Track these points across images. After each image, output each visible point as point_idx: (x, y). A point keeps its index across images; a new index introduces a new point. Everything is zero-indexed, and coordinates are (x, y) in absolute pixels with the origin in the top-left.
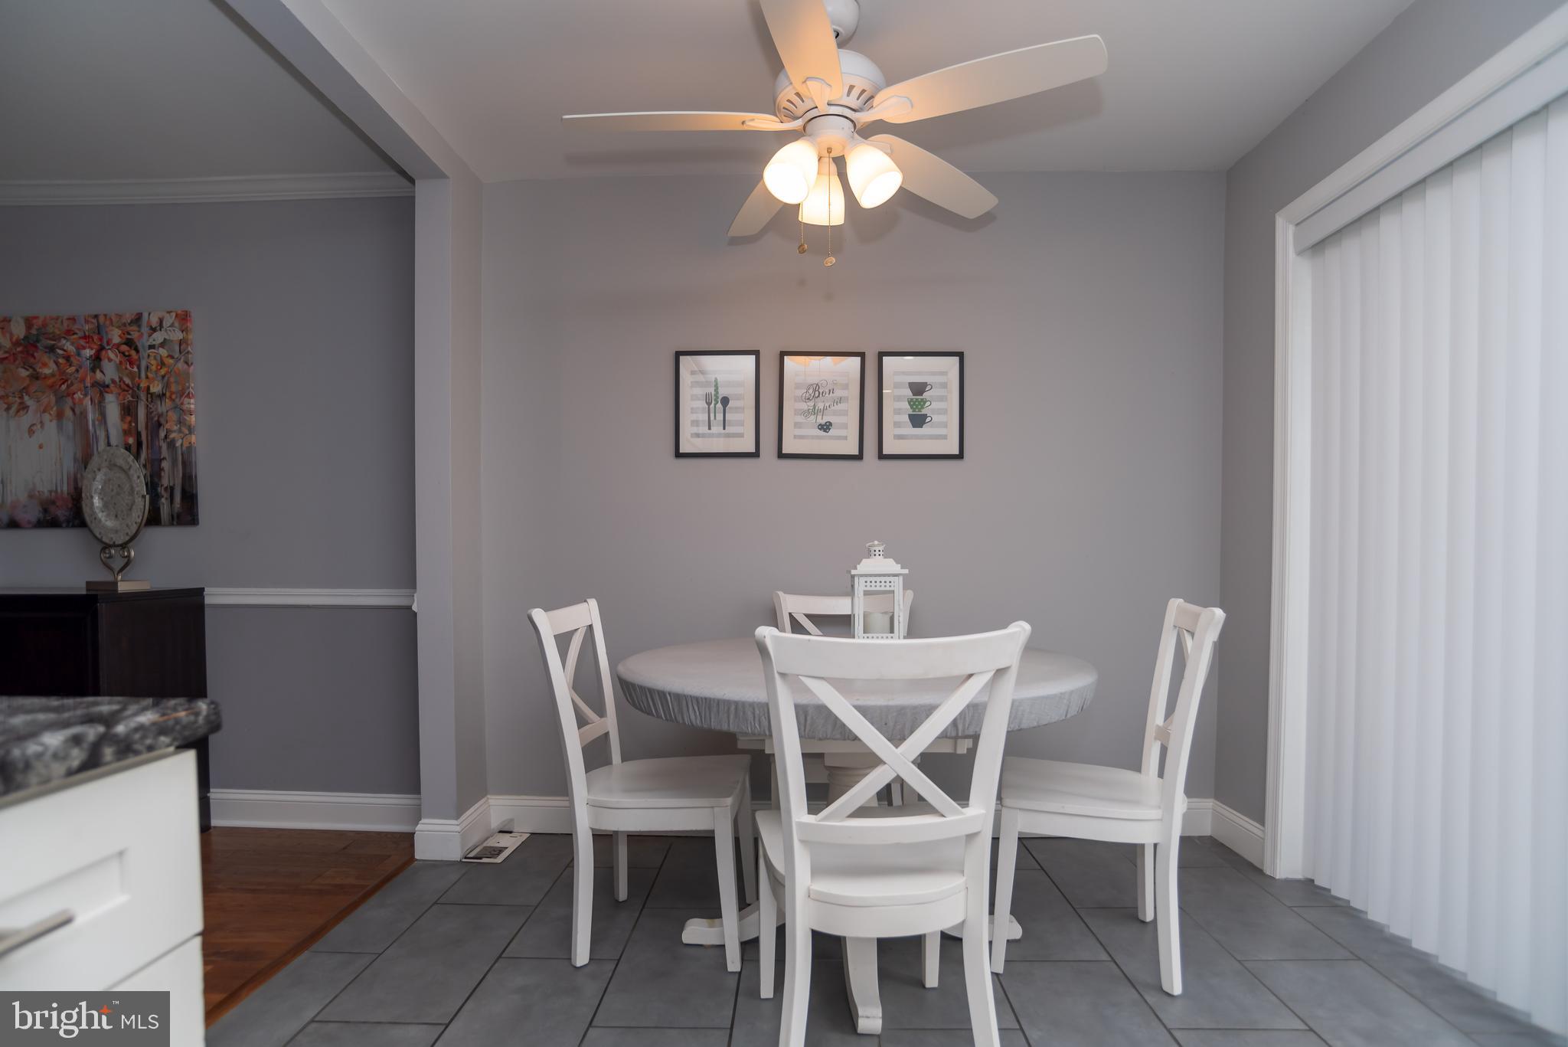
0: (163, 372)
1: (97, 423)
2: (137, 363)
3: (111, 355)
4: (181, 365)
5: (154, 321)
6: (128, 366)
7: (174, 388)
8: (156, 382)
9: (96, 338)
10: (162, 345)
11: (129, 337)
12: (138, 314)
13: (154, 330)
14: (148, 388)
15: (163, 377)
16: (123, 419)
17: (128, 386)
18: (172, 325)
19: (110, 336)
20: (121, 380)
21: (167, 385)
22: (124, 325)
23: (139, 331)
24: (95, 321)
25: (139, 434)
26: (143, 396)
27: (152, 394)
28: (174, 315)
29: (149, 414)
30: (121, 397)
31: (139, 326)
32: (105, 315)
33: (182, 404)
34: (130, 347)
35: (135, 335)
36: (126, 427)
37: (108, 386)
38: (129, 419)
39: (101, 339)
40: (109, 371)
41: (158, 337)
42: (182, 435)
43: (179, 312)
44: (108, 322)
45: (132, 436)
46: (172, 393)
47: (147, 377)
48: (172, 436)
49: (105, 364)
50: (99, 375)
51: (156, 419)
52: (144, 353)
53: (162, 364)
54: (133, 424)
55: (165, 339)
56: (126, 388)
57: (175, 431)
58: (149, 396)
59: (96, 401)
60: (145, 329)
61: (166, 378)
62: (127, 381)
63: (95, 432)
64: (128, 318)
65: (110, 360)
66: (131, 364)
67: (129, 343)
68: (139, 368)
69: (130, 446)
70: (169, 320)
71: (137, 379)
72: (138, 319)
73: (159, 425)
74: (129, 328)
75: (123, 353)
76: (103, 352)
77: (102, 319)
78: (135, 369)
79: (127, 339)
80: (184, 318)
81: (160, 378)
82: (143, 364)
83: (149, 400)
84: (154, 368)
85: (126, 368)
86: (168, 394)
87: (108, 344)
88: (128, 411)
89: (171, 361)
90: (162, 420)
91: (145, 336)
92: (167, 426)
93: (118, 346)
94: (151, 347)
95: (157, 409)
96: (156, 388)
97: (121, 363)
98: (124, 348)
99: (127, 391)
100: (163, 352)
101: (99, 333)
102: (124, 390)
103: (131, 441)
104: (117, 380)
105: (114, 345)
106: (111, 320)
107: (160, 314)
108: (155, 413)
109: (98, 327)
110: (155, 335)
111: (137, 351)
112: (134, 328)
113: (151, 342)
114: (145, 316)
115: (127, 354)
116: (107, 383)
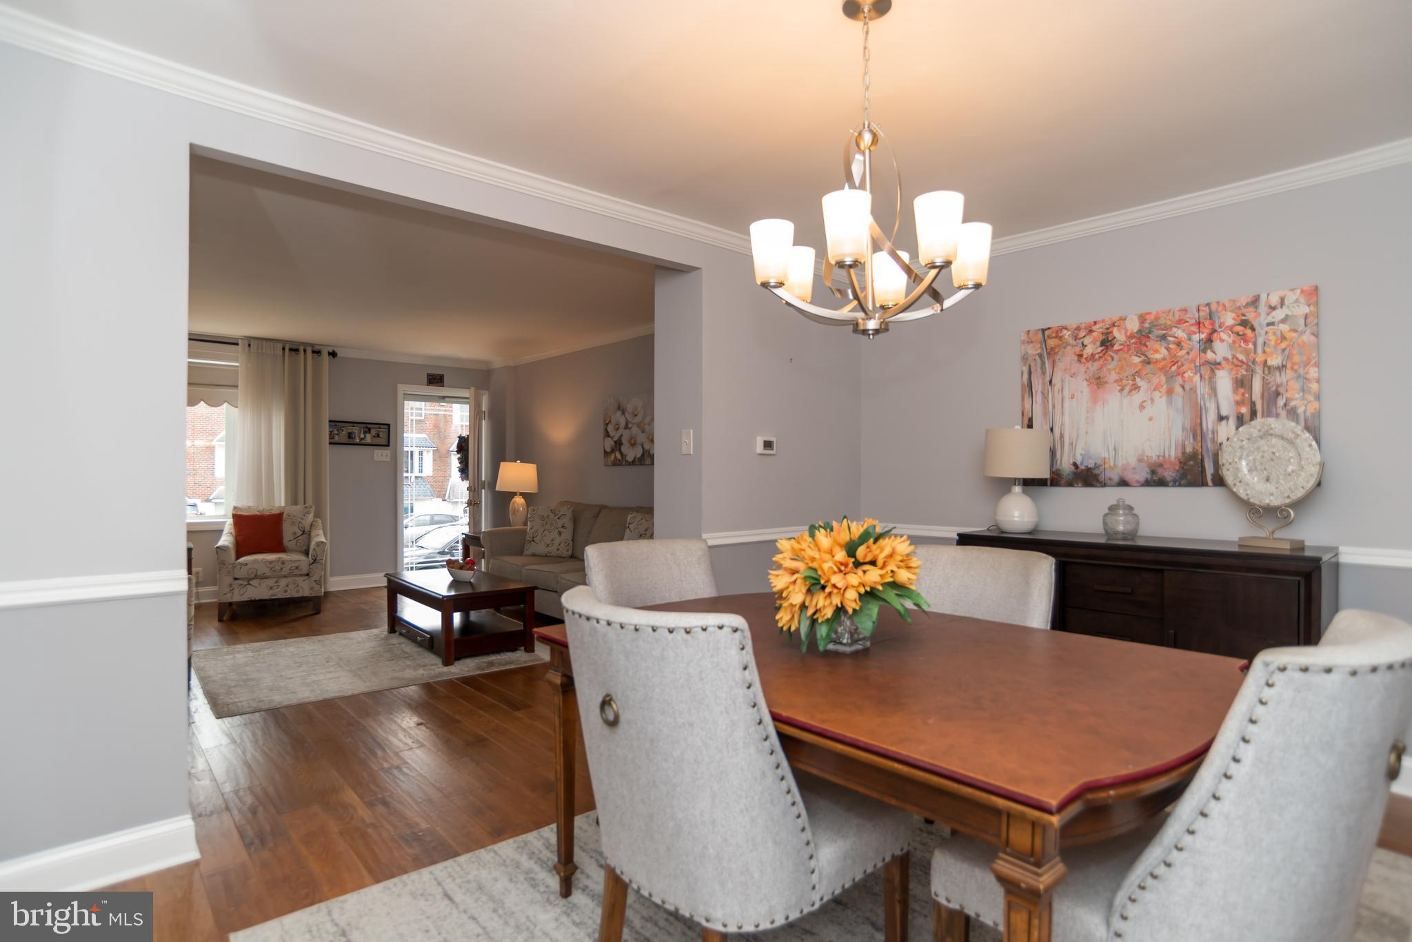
0: (1283, 345)
1: (1206, 396)
2: (1254, 340)
3: (1223, 336)
4: (1307, 338)
5: (1274, 300)
6: (1242, 344)
7: (1296, 359)
8: (1275, 356)
9: (1207, 323)
10: (1283, 321)
11: (1244, 318)
12: (1255, 296)
13: (1273, 308)
14: (1265, 362)
15: (1283, 350)
16: (1235, 391)
17: (1242, 362)
18: (1297, 301)
19: (1222, 320)
20: (1234, 357)
21: (1289, 357)
22: (1239, 308)
23: (1256, 312)
24: (1207, 309)
25: (1253, 404)
26: (1259, 369)
27: (1269, 368)
28: (1298, 291)
29: (1265, 384)
30: (1233, 373)
31: (1256, 307)
32: (1218, 303)
33: (1307, 373)
34: (1245, 327)
35: (1250, 316)
36: (1238, 398)
37: (1219, 364)
38: (1242, 390)
39: (1213, 324)
40: (1221, 349)
41: (1279, 314)
42: (1306, 402)
43: (1305, 288)
44: (1220, 308)
45: (1244, 406)
46: (1294, 364)
47: (1264, 352)
48: (1292, 404)
49: (1217, 345)
50: (1210, 355)
51: (1274, 389)
52: (1261, 331)
53: (1283, 338)
54: (1247, 395)
55: (1287, 315)
56: (1240, 364)
57: (1297, 399)
58: (1266, 369)
59: (1207, 377)
60: (1262, 308)
61: (1286, 352)
62: (1241, 357)
63: (1205, 404)
64: (1243, 301)
65: (1222, 340)
66: (1246, 341)
67: (1244, 323)
68: (1255, 344)
69: (1242, 415)
70: (1291, 298)
71: (1252, 354)
72: (1255, 302)
73: (1278, 394)
74: (1244, 310)
75: (1238, 334)
76: (1215, 335)
77: (1214, 307)
78: (1251, 346)
79: (1242, 320)
80: (1313, 294)
81: (1280, 351)
82: (1260, 341)
83: (1266, 372)
84: (1273, 343)
85: (1240, 346)
86: (1289, 365)
87: (1220, 327)
88: (1242, 384)
89: (1294, 335)
90: (1281, 390)
91: (1263, 315)
92: (1288, 395)
93: (1231, 328)
94: (1272, 324)
95: (1275, 380)
96: (1275, 361)
97: (1234, 342)
98: (1239, 329)
99: (1241, 366)
100: (1284, 327)
101: (1211, 318)
102: (1238, 366)
103: (1244, 410)
104: (1230, 357)
105: (1227, 327)
106: (1224, 305)
107: (1281, 293)
108: (1272, 383)
109: (1211, 314)
110: (1274, 313)
111: (1253, 329)
112: (1251, 309)
113: (1270, 319)
114: (1263, 298)
115: (1241, 333)
116: (1218, 361)
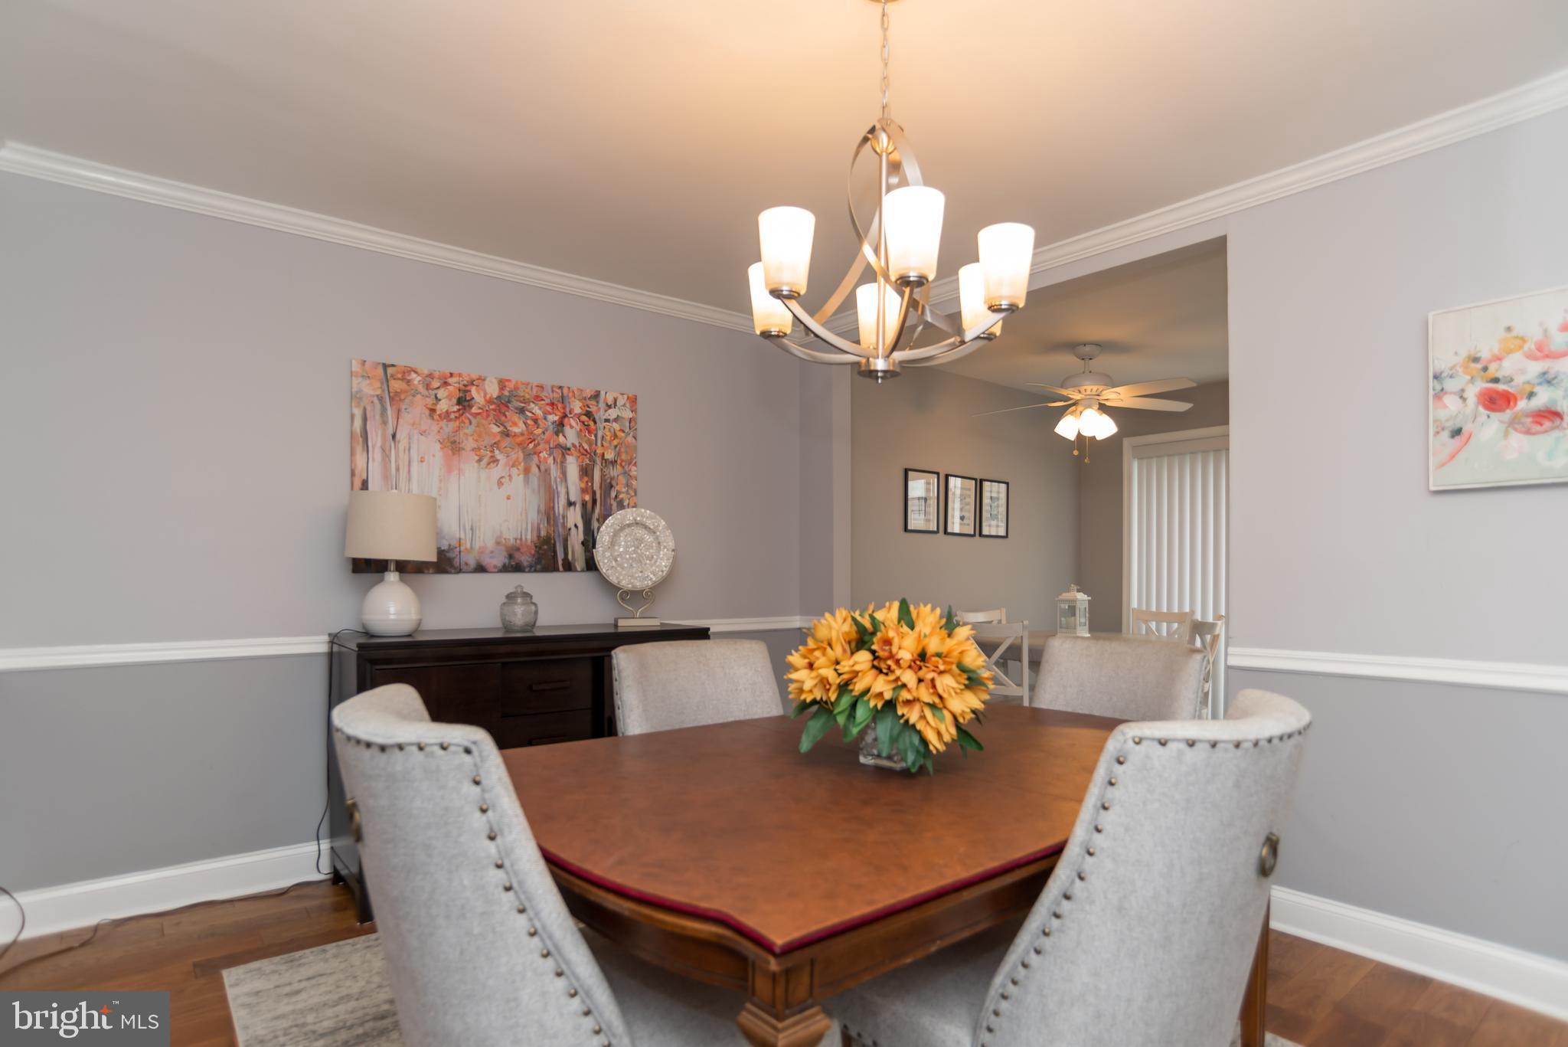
0: (615, 442)
1: (558, 480)
2: (595, 432)
3: (572, 422)
4: (630, 439)
5: (610, 401)
6: (587, 434)
7: (624, 457)
8: (610, 451)
9: (560, 406)
10: (616, 420)
11: (588, 409)
12: (597, 391)
13: (609, 407)
14: (603, 454)
15: (616, 447)
16: (581, 478)
17: (586, 451)
18: (624, 405)
19: (572, 407)
20: (581, 445)
21: (619, 454)
22: (585, 399)
23: (597, 406)
24: (559, 391)
25: (594, 493)
26: (598, 460)
27: (605, 460)
28: (625, 397)
29: (603, 476)
30: (580, 460)
31: (597, 402)
32: (569, 388)
33: (630, 470)
34: (589, 418)
35: (593, 409)
36: (583, 485)
37: (569, 449)
38: (586, 479)
39: (564, 408)
40: (571, 435)
41: (613, 413)
42: (629, 496)
43: (630, 395)
44: (571, 394)
45: (588, 494)
46: (622, 461)
47: (602, 446)
48: (621, 496)
49: (567, 429)
50: (561, 439)
51: (609, 481)
52: (601, 425)
53: (615, 436)
54: (590, 484)
55: (618, 416)
56: (585, 453)
57: (623, 493)
58: (604, 461)
59: (559, 461)
60: (602, 405)
61: (618, 448)
62: (586, 447)
63: (557, 488)
64: (588, 393)
65: (572, 427)
66: (589, 432)
67: (589, 414)
68: (596, 436)
69: (586, 502)
70: (621, 401)
71: (594, 446)
72: (596, 396)
73: (612, 486)
74: (589, 402)
75: (583, 422)
76: (566, 419)
77: (565, 391)
78: (593, 437)
79: (587, 411)
80: (633, 401)
81: (613, 447)
82: (600, 434)
83: (604, 464)
84: (608, 438)
85: (585, 436)
86: (619, 462)
87: (571, 413)
88: (586, 472)
89: (623, 435)
90: (614, 483)
91: (602, 411)
92: (618, 488)
93: (579, 416)
94: (607, 420)
95: (609, 473)
96: (610, 455)
97: (581, 430)
98: (584, 418)
99: (586, 455)
100: (616, 426)
101: (563, 403)
102: (583, 454)
103: (587, 498)
104: (578, 445)
105: (576, 414)
106: (573, 392)
107: (615, 395)
108: (608, 476)
109: (562, 397)
110: (610, 411)
111: (595, 422)
112: (593, 402)
113: (606, 416)
114: (603, 394)
115: (586, 423)
116: (568, 446)
